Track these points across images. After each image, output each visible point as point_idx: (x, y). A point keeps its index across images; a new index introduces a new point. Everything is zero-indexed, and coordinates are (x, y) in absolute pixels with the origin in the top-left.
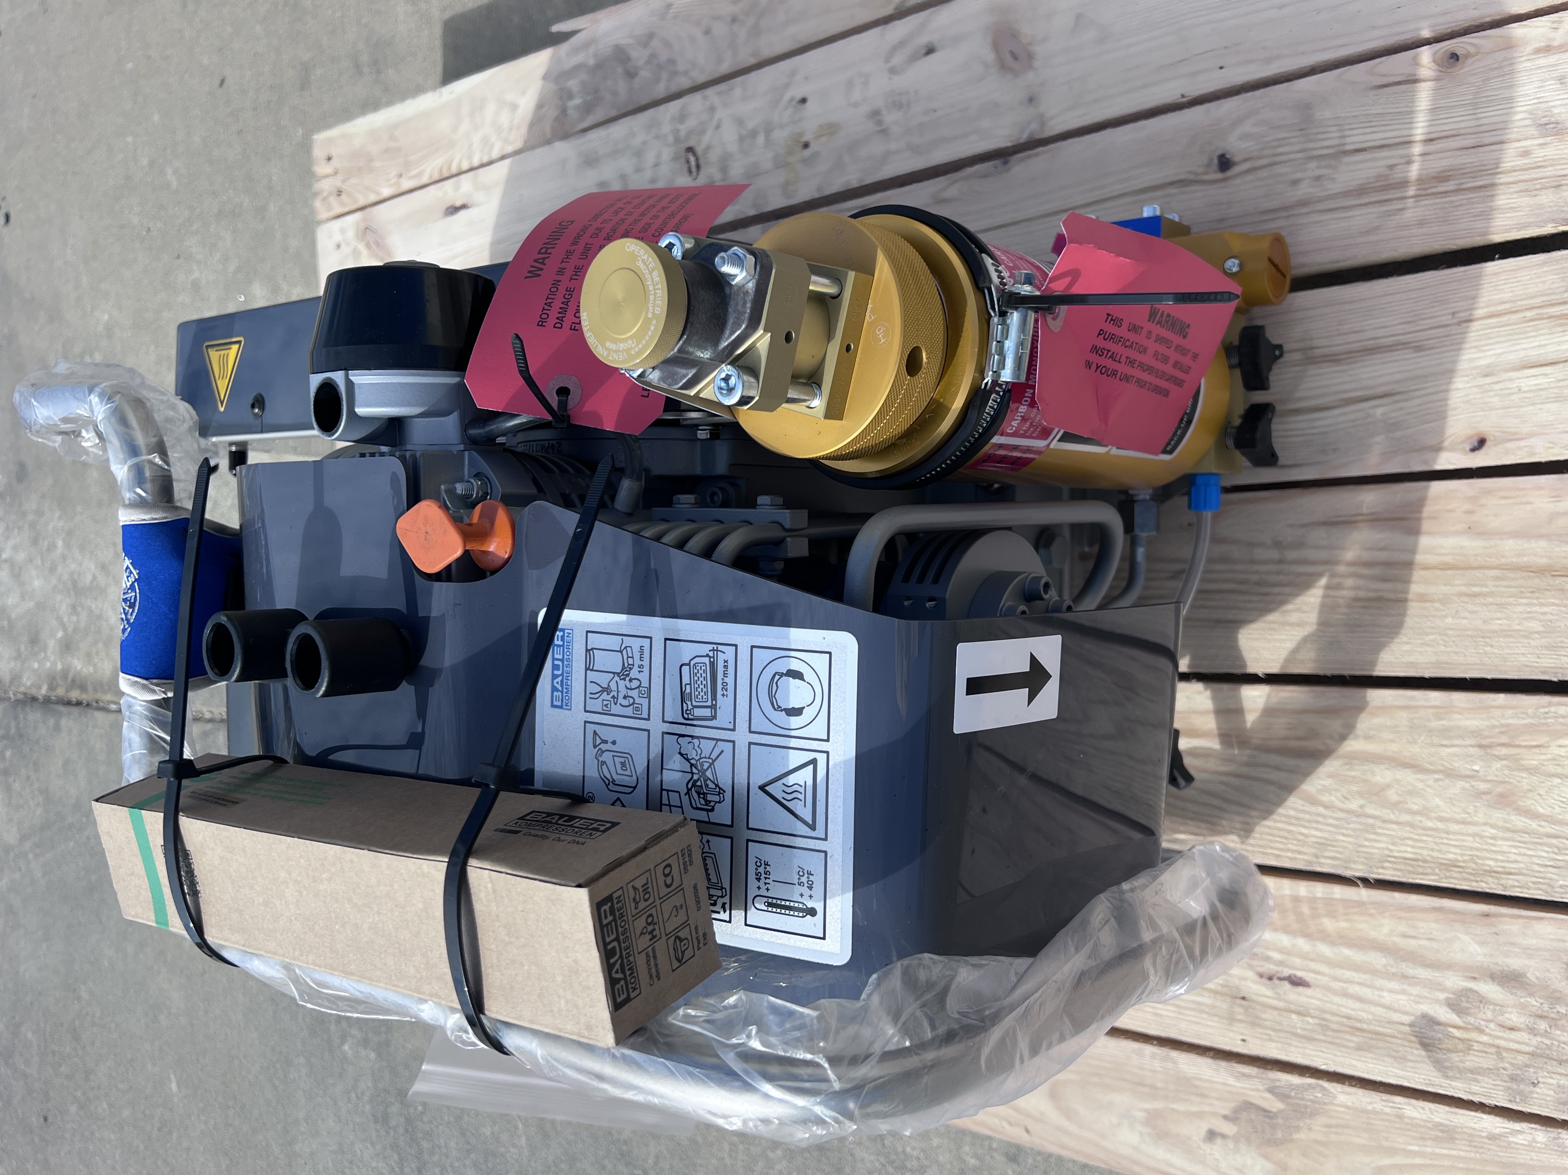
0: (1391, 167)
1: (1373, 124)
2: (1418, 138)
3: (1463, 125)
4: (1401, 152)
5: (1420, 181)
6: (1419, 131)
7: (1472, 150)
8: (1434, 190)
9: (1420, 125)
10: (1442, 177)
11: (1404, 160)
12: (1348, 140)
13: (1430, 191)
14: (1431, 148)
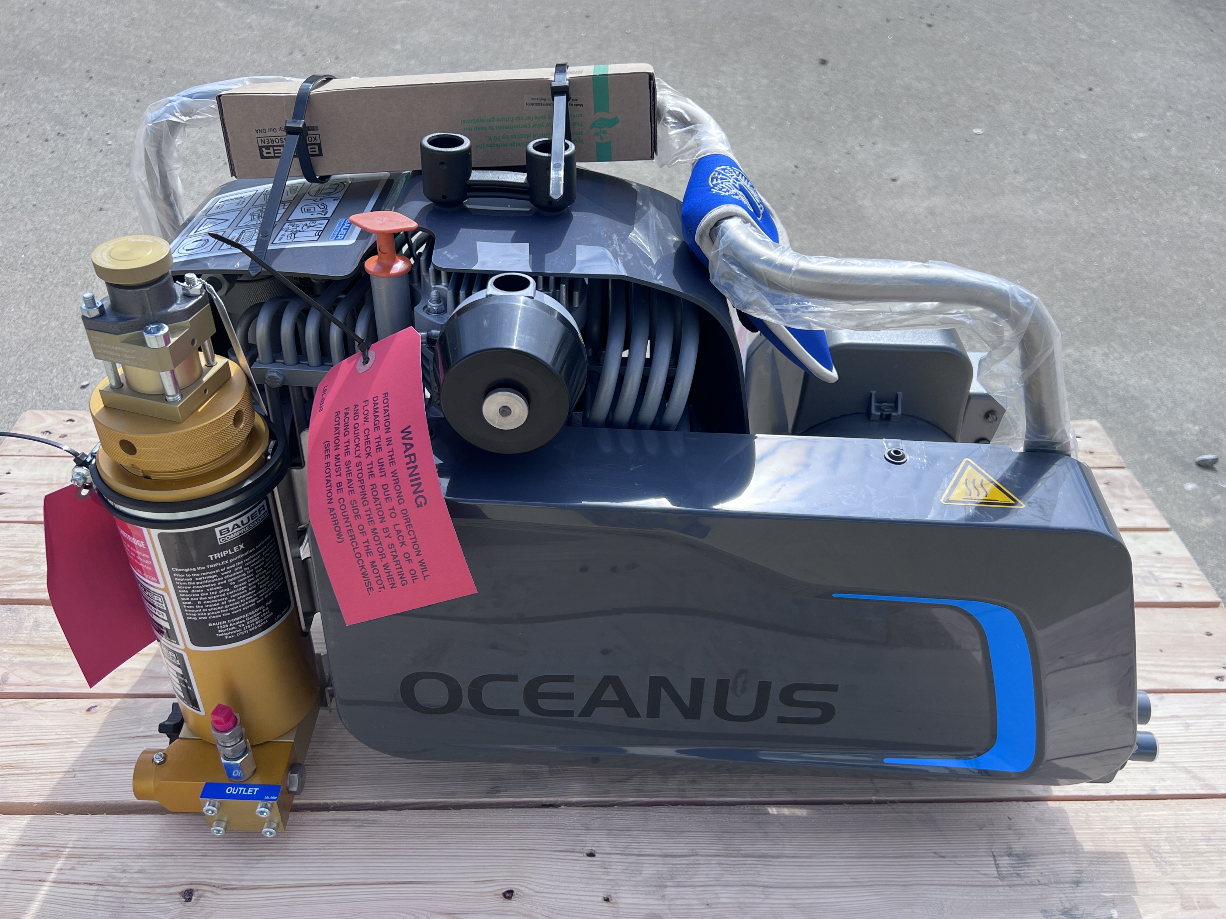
0: (73, 869)
1: (72, 900)
2: (48, 884)
3: (17, 886)
4: (62, 877)
5: (58, 857)
6: (45, 888)
7: (20, 869)
8: (53, 849)
9: (42, 892)
10: (45, 856)
11: (63, 871)
12: (93, 893)
13: (55, 849)
14: (42, 876)
